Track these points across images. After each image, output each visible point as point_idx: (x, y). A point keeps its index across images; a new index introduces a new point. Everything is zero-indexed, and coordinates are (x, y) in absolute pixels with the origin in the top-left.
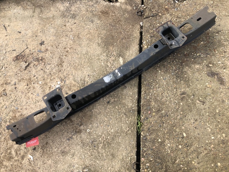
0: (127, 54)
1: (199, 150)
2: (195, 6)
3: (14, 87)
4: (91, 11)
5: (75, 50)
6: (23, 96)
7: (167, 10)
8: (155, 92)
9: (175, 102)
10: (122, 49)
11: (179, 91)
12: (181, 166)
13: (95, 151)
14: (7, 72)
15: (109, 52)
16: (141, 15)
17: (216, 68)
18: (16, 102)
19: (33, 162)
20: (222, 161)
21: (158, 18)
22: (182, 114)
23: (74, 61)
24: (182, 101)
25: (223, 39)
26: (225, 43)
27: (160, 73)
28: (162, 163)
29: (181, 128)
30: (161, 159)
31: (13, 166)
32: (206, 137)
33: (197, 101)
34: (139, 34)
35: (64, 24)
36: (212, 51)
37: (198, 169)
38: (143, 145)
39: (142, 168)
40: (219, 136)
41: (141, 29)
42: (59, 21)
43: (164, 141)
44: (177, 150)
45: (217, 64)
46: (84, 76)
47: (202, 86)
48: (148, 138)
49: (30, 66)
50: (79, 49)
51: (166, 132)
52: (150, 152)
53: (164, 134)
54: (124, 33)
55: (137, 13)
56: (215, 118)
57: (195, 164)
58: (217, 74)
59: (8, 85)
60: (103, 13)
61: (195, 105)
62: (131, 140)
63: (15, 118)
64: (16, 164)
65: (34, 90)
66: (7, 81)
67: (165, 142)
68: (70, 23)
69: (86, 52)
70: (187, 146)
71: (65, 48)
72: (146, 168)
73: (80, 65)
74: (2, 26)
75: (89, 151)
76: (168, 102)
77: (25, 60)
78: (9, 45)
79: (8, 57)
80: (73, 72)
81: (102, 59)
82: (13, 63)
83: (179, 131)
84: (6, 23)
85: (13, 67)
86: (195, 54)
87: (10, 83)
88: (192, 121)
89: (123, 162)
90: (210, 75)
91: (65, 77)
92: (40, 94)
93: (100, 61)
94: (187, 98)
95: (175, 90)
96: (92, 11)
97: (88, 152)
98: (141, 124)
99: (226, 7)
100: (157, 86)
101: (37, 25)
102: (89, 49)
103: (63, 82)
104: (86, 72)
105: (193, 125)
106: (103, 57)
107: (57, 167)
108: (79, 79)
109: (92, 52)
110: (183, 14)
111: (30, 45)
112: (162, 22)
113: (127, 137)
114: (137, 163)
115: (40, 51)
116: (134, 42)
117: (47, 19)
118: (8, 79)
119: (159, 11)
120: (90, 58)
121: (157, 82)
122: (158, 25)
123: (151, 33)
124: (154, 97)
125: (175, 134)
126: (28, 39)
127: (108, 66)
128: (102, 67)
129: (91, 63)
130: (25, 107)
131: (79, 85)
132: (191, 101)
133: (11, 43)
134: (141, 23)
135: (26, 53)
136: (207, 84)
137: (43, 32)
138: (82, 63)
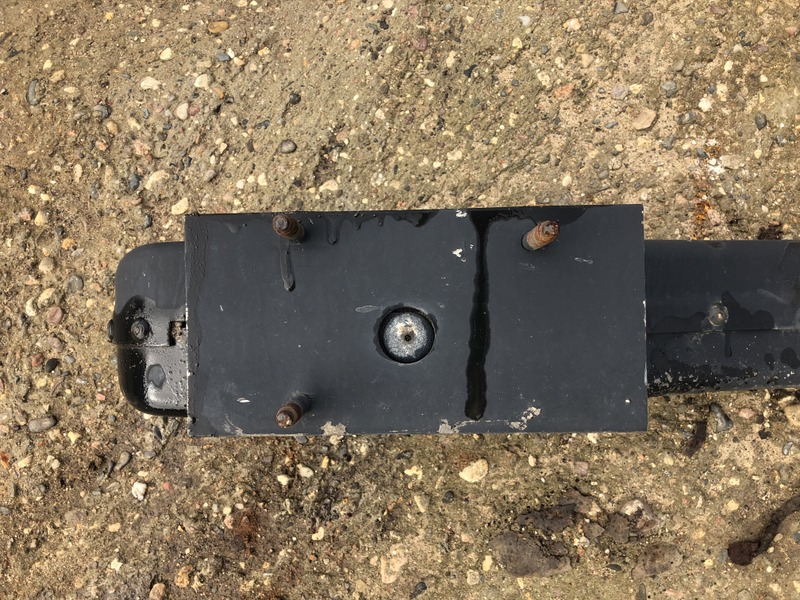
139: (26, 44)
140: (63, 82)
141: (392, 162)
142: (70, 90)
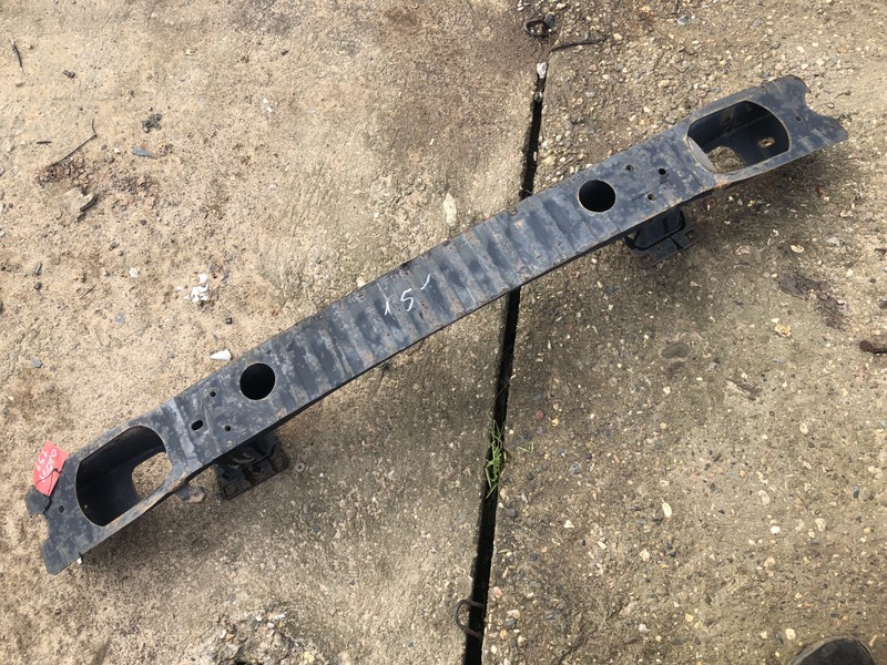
0: (474, 183)
1: (717, 574)
2: (759, 13)
3: (32, 281)
4: (348, 9)
5: (276, 155)
6: (64, 320)
7: (646, 20)
8: (569, 337)
9: (644, 384)
10: (457, 164)
11: (663, 340)
12: (642, 627)
13: (316, 547)
14: (11, 225)
15: (405, 171)
16: (544, 36)
17: (817, 261)
18: (36, 341)
19: (80, 570)
20: (803, 622)
21: (607, 50)
22: (667, 430)
23: (268, 198)
24: (670, 378)
25: (858, 147)
26: (864, 166)
27: (594, 267)
28: (570, 612)
29: (655, 483)
30: (567, 596)
31: (7, 579)
32: (751, 525)
33: (730, 383)
34: (527, 111)
35: (243, 54)
36: (809, 197)
37: (703, 644)
38: (501, 537)
39: (490, 625)
40: (801, 525)
41: (537, 90)
42: (223, 42)
43: (584, 528)
44: (631, 565)
45: (824, 247)
46: (301, 259)
47: (753, 326)
48: (525, 512)
49: (100, 206)
50: (291, 153)
51: (594, 495)
52: (525, 566)
53: (588, 501)
54: (470, 100)
55: (529, 26)
56: (792, 455)
57: (696, 626)
58: (818, 286)
59: (11, 275)
60: (395, 21)
61: (720, 397)
62: (458, 515)
63: (27, 401)
64: (16, 570)
65: (108, 299)
66: (8, 260)
67: (587, 531)
68: (265, 51)
69: (318, 167)
70: (672, 553)
71: (238, 146)
72: (503, 627)
73: (290, 215)
74: (9, 46)
75: (296, 544)
76: (614, 379)
77: (81, 182)
78: (28, 122)
79: (20, 167)
80: (262, 238)
81: (376, 197)
82: (36, 190)
83: (646, 493)
84: (22, 38)
85: (36, 206)
86: (740, 202)
87: (18, 267)
88: (701, 459)
89: (421, 597)
90: (791, 285)
91: (228, 258)
92: (128, 316)
93: (369, 205)
94: (693, 371)
95: (646, 337)
96: (353, 10)
97: (292, 549)
98: (502, 457)
99: (881, 23)
100: (579, 315)
101: (138, 49)
102: (329, 157)
103: (221, 277)
104: (311, 242)
105: (702, 477)
106: (381, 191)
107: (168, 596)
108: (281, 269)
109: (339, 167)
110: (708, 41)
111: (107, 126)
112: (620, 66)
113: (445, 502)
114: (476, 604)
115: (144, 153)
116: (507, 137)
117: (180, 28)
118: (12, 249)
119: (614, 25)
120: (331, 191)
121: (578, 299)
122: (606, 77)
123: (575, 108)
124: (560, 357)
125: (628, 507)
126: (98, 103)
127: (395, 226)
128: (371, 228)
129: (332, 210)
130: (67, 362)
131: (278, 292)
132: (704, 384)
133: (37, 114)
134: (540, 68)
135: (87, 156)
136: (776, 320)
137: (161, 78)
138: (299, 208)
139: (768, 5)
140: (770, 26)
141: (864, 139)
142: (770, 31)
